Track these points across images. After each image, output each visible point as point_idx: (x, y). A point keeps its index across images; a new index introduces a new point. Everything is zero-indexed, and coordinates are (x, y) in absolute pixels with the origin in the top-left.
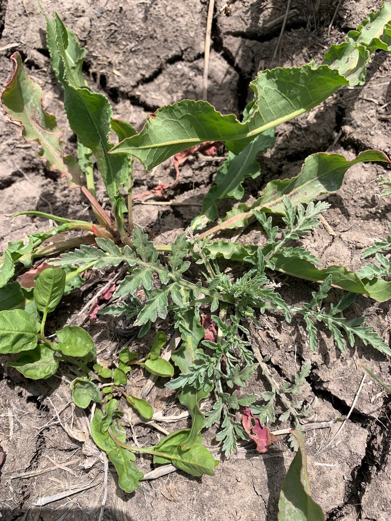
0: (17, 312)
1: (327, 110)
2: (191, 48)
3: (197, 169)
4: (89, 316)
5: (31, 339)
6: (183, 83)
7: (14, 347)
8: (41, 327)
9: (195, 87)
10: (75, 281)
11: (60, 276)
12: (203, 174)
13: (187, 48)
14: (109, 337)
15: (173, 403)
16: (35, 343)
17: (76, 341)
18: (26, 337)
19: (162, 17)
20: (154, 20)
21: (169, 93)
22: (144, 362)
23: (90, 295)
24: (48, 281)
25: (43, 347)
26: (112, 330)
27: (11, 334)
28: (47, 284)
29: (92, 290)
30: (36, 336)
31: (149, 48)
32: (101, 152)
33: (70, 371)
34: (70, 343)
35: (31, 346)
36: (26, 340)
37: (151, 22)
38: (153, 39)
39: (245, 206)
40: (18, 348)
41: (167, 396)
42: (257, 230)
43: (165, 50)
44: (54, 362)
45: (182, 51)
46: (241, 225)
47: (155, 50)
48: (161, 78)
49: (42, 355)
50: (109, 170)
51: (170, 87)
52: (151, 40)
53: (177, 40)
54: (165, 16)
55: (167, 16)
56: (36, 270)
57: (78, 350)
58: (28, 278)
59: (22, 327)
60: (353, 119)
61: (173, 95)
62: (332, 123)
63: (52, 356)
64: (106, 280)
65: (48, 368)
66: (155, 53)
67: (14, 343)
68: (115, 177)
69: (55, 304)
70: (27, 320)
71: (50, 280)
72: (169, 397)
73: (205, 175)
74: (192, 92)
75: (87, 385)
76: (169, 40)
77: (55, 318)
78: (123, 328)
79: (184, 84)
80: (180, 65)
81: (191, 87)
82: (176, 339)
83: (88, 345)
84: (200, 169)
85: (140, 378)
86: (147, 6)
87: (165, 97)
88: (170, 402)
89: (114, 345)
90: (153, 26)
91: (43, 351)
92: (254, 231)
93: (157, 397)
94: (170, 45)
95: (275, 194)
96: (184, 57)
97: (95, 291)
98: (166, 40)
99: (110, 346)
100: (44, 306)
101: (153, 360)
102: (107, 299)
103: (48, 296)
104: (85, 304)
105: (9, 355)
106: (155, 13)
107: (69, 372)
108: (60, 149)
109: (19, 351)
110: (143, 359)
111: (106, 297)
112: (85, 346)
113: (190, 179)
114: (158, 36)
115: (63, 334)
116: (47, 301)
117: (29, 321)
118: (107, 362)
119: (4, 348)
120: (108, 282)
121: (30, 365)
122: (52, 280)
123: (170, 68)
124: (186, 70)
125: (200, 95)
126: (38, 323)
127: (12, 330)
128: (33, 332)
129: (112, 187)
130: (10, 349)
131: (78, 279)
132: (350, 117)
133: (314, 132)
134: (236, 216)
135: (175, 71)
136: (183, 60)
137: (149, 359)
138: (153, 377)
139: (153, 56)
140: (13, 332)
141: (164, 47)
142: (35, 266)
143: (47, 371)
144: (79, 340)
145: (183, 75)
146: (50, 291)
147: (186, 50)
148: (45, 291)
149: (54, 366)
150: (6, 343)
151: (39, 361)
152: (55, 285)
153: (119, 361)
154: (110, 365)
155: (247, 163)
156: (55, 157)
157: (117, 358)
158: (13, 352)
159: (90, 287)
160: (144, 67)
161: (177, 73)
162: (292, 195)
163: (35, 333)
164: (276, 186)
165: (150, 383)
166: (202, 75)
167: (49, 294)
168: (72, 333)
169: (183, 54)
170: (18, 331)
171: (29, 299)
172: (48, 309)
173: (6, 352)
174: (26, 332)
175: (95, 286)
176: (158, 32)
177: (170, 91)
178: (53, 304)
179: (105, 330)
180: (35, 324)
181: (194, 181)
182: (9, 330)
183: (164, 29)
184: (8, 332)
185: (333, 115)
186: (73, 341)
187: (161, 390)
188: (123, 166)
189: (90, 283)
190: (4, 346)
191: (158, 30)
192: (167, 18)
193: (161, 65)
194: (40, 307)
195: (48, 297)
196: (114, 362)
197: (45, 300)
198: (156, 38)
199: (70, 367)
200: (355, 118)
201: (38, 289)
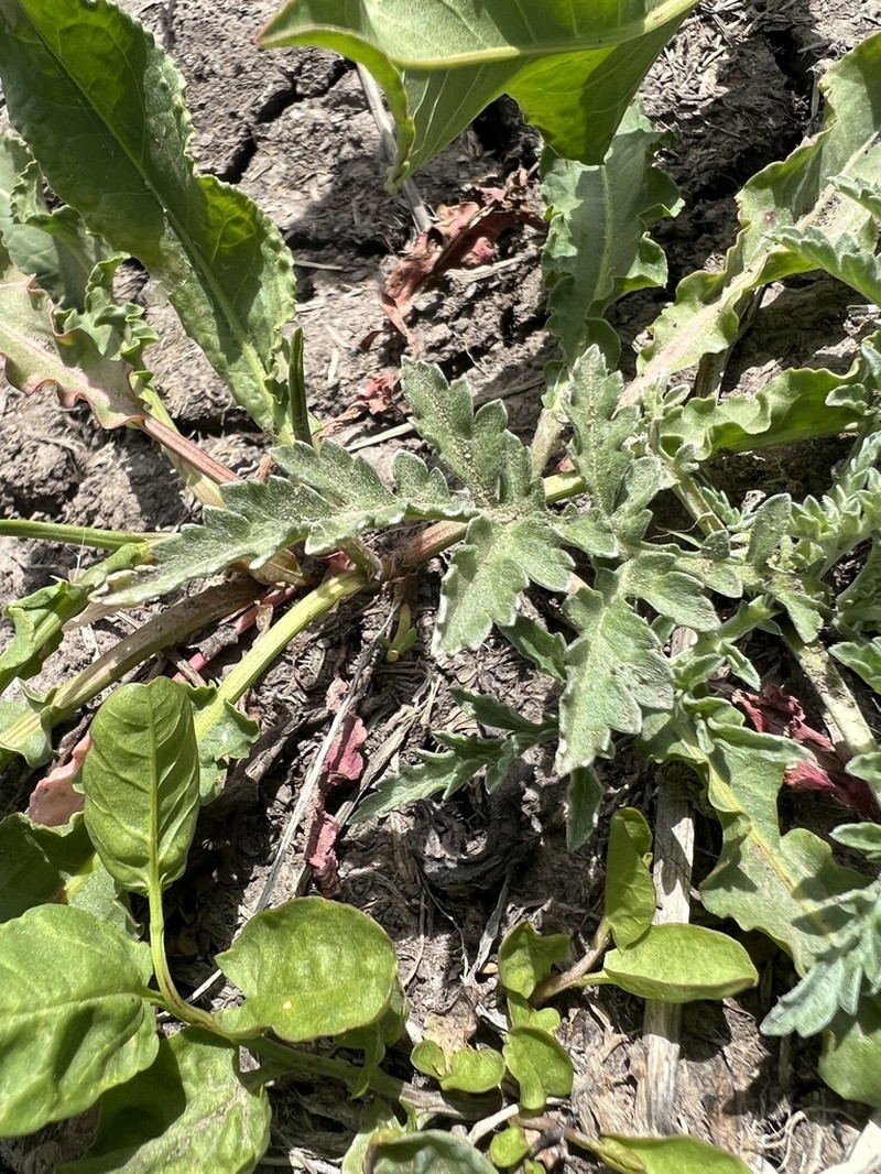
0: (38, 920)
1: (741, 54)
2: (310, 58)
3: (457, 316)
4: (311, 867)
5: (127, 1024)
6: (323, 146)
7: (65, 1083)
8: (151, 956)
9: (357, 143)
10: (224, 738)
11: (173, 710)
12: (482, 321)
13: (302, 64)
14: (412, 923)
15: (784, 1107)
16: (147, 1034)
17: (314, 964)
18: (105, 1019)
19: (212, 19)
20: (193, 35)
21: (293, 187)
22: (597, 966)
23: (283, 794)
24: (131, 743)
25: (183, 1048)
26: (410, 890)
27: (35, 1024)
28: (131, 759)
29: (284, 770)
30: (146, 1003)
31: (202, 106)
32: (177, 255)
33: (313, 1117)
34: (292, 986)
35: (136, 1058)
36: (109, 1032)
37: (185, 41)
38: (206, 81)
39: (703, 278)
40: (86, 1085)
41: (743, 1085)
42: (759, 363)
43: (245, 94)
44: (243, 1097)
45: (290, 76)
46: (718, 345)
47: (219, 103)
48: (259, 162)
49: (188, 1086)
50: (218, 314)
51: (292, 172)
52: (202, 85)
53: (269, 57)
54: (217, 13)
55: (223, 11)
56: (74, 760)
57: (336, 1002)
58: (51, 800)
59: (78, 976)
60: (831, 41)
61: (305, 188)
62: (775, 74)
63: (231, 1074)
64: (323, 714)
65: (231, 1137)
66: (221, 111)
67: (62, 1061)
68: (246, 326)
69: (183, 841)
70: (88, 940)
71: (137, 737)
72: (755, 1088)
73: (488, 318)
74: (355, 159)
75: (422, 1155)
76: (247, 66)
77: (188, 919)
78: (451, 865)
79: (326, 151)
80: (295, 112)
81: (347, 150)
82: (675, 830)
83: (371, 964)
84: (467, 309)
85: (609, 1045)
86: (165, 12)
87: (289, 201)
88: (771, 1107)
89: (441, 945)
90: (194, 50)
91: (187, 1063)
92: (753, 370)
93: (709, 1103)
94: (254, 75)
95: (772, 220)
96: (299, 89)
97: (297, 773)
98: (239, 70)
99: (428, 953)
100: (139, 861)
101: (631, 946)
102: (352, 776)
103: (145, 811)
104: (278, 831)
105: (51, 1131)
106: (190, 16)
107: (308, 1122)
108: (40, 323)
109: (93, 1095)
110: (591, 956)
111: (347, 769)
112: (362, 973)
113: (450, 347)
114: (216, 66)
115: (245, 958)
116: (149, 838)
117: (99, 942)
118: (450, 1020)
119: (23, 1106)
120: (331, 717)
121: (153, 1149)
122: (148, 734)
123: (277, 127)
124: (319, 114)
125: (380, 156)
126: (137, 946)
127: (38, 1006)
128: (127, 989)
129: (248, 368)
130: (50, 1098)
131: (230, 726)
132: (819, 38)
133: (739, 109)
134: (684, 330)
135: (289, 130)
136: (300, 98)
137: (611, 946)
138: (662, 1019)
139: (220, 119)
140: (44, 1012)
141: (240, 87)
142: (61, 750)
143: (228, 1150)
144: (324, 954)
145: (313, 131)
146: (150, 788)
147: (299, 71)
148: (131, 795)
149: (254, 1115)
150: (28, 1073)
151: (186, 1117)
152: (162, 757)
153: (503, 997)
154: (472, 1028)
155: (616, 209)
156: (31, 352)
157: (483, 989)
158: (70, 1107)
159: (276, 759)
160: (205, 152)
161: (297, 131)
162: (823, 212)
163: (137, 988)
164: (768, 192)
165: (660, 1049)
166: (368, 107)
167: (150, 805)
168: (282, 940)
169: (295, 83)
170: (65, 998)
171: (73, 872)
172: (163, 868)
173: (35, 1121)
174: (101, 992)
175: (290, 751)
176: (212, 57)
177: (295, 183)
178: (172, 846)
179: (386, 898)
180: (124, 953)
181: (466, 348)
182: (23, 1010)
183: (225, 45)
184: (23, 1018)
185: (765, 56)
186: (300, 969)
187: (708, 1066)
188: (262, 277)
189: (270, 745)
190: (20, 1091)
191: (212, 54)
192: (223, 18)
193: (248, 131)
194: (124, 872)
195: (150, 818)
196: (480, 1011)
197: (139, 832)
198: (212, 73)
199: (305, 1100)
200: (833, 36)
201: (100, 797)
